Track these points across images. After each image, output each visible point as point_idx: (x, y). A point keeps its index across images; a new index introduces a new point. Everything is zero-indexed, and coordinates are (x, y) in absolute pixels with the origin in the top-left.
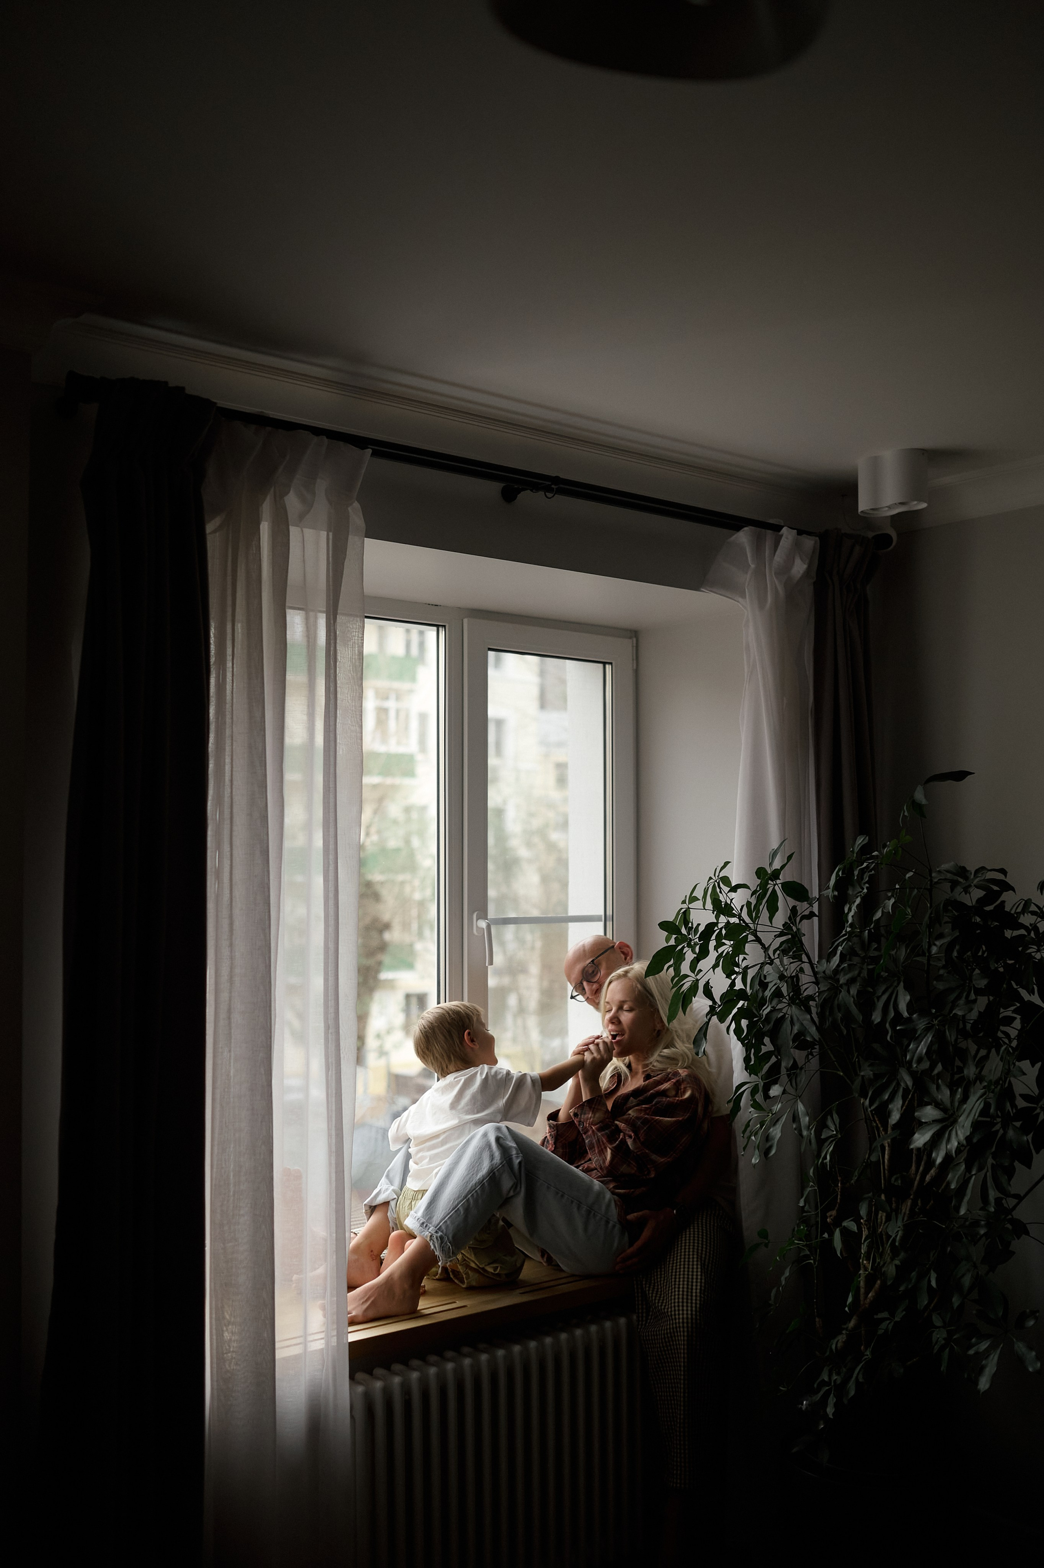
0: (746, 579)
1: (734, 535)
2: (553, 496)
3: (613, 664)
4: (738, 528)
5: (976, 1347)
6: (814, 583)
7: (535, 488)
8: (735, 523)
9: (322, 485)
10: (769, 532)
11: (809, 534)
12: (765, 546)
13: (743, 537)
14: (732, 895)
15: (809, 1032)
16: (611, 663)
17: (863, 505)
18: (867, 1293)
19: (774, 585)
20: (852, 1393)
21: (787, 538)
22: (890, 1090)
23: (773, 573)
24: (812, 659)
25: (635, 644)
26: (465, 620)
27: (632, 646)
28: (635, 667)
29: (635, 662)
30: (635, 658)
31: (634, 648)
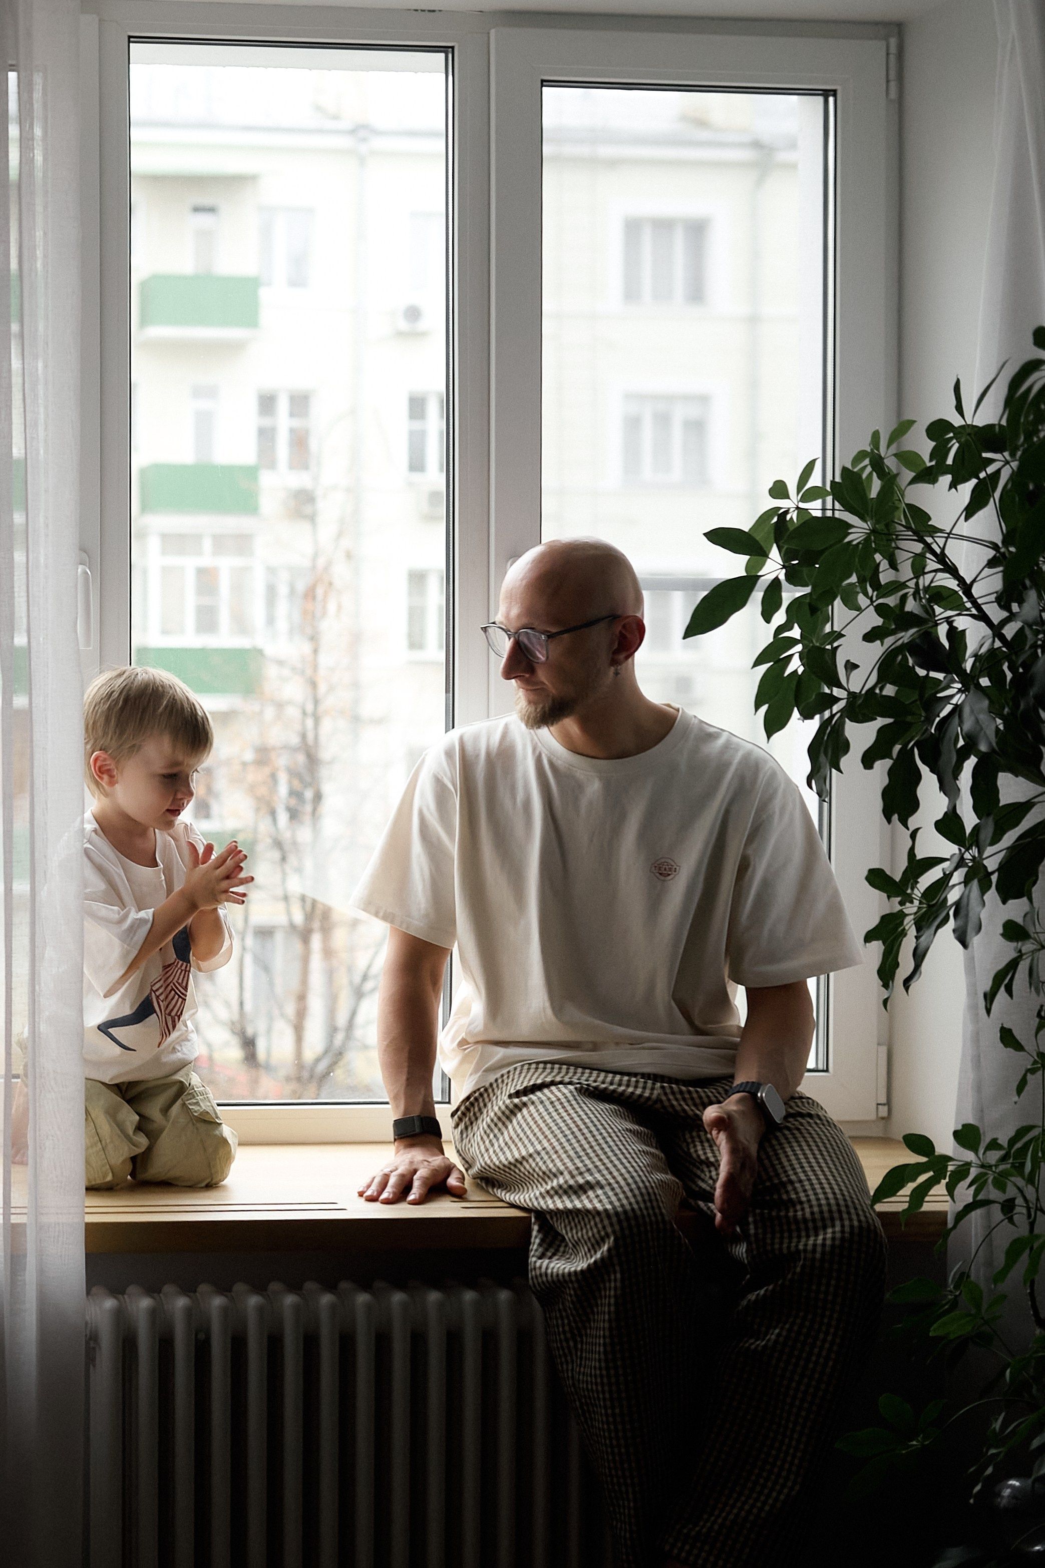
3: (841, 95)
16: (836, 93)
25: (893, 49)
26: (493, 32)
27: (888, 54)
28: (893, 94)
29: (893, 85)
30: (893, 74)
31: (892, 58)
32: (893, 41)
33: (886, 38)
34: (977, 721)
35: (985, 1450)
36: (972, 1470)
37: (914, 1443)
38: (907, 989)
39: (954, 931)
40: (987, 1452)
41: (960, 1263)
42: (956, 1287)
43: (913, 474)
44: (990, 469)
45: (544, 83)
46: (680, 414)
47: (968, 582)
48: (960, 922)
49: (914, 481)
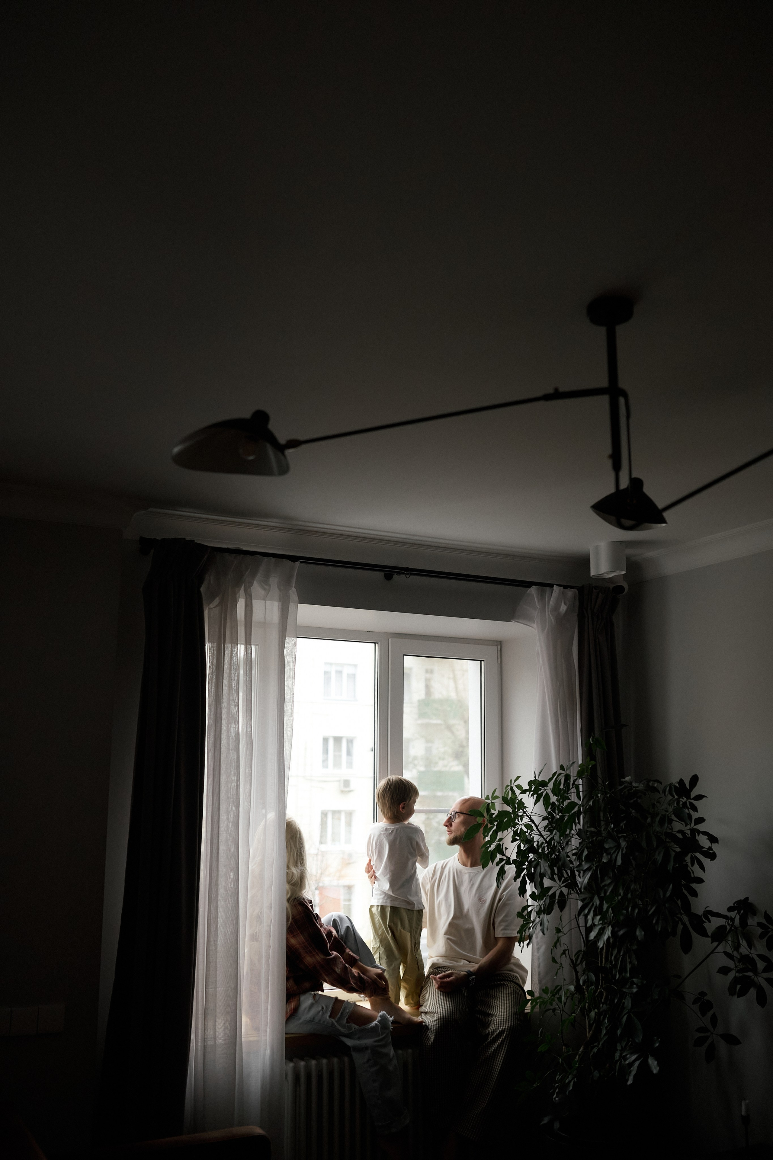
0: (536, 614)
1: (528, 590)
2: (409, 577)
3: (485, 661)
4: (530, 587)
5: (629, 1059)
6: (578, 615)
7: (399, 573)
8: (528, 584)
9: (274, 580)
10: (548, 588)
11: (572, 587)
12: (546, 595)
13: (533, 590)
14: (522, 796)
15: (548, 873)
16: (484, 661)
17: (593, 573)
18: (589, 1032)
19: (550, 617)
20: (571, 1088)
21: (556, 591)
22: (589, 907)
23: (549, 611)
24: (577, 658)
25: (499, 649)
26: (390, 640)
27: (498, 650)
28: (499, 662)
29: (499, 659)
30: (499, 657)
31: (499, 651)
32: (499, 647)
33: (497, 645)
34: (545, 869)
35: (554, 1085)
36: (551, 1091)
37: (535, 1085)
38: (528, 946)
39: (541, 930)
40: (555, 1085)
41: (541, 1029)
42: (541, 1036)
43: (521, 791)
44: (542, 791)
45: (404, 655)
46: (346, 671)
47: (537, 825)
48: (542, 927)
49: (520, 793)
